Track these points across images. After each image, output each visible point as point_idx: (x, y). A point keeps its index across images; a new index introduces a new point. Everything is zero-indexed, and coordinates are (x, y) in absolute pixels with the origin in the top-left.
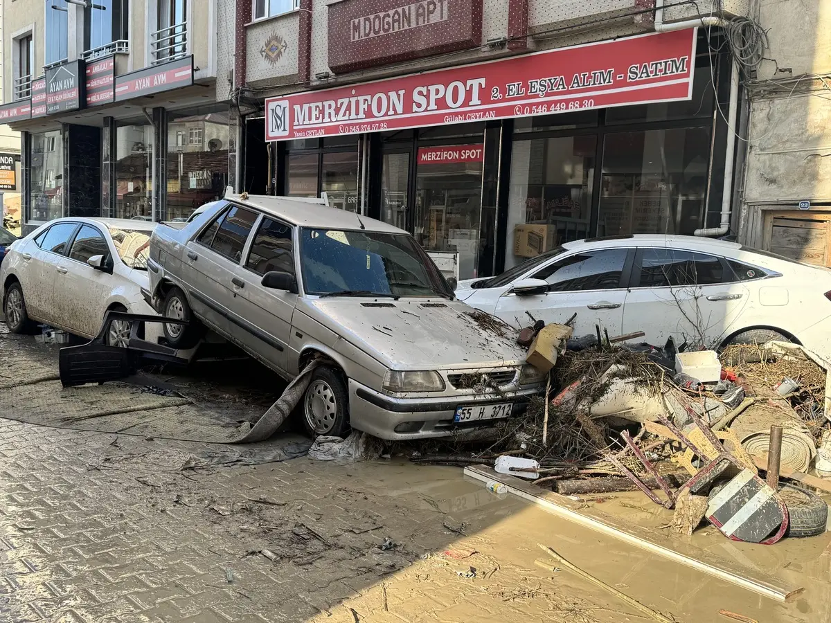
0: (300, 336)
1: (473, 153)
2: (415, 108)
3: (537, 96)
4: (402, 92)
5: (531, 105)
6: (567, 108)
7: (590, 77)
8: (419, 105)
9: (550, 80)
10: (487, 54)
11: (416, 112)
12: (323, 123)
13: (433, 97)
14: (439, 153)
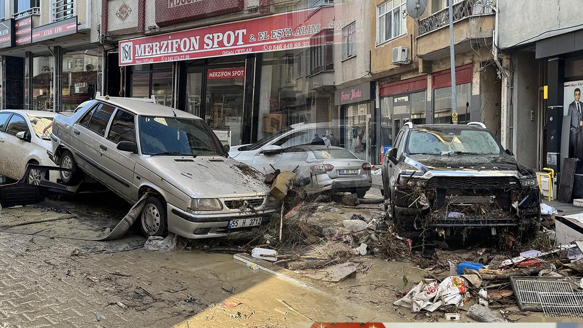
0: (139, 179)
1: (239, 73)
2: (205, 46)
3: (276, 40)
4: (198, 37)
5: (272, 45)
6: (293, 47)
7: (306, 29)
8: (208, 45)
9: (284, 30)
10: (247, 15)
11: (206, 49)
12: (152, 55)
13: (216, 40)
14: (219, 73)
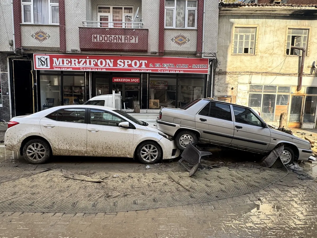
0: (276, 140)
1: (135, 80)
2: (118, 66)
3: (166, 68)
4: (112, 60)
5: (164, 70)
6: (175, 72)
7: (182, 65)
8: (120, 65)
9: (169, 64)
10: (149, 55)
11: (119, 67)
12: (71, 66)
13: (126, 64)
14: (122, 79)
